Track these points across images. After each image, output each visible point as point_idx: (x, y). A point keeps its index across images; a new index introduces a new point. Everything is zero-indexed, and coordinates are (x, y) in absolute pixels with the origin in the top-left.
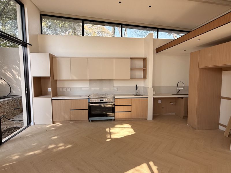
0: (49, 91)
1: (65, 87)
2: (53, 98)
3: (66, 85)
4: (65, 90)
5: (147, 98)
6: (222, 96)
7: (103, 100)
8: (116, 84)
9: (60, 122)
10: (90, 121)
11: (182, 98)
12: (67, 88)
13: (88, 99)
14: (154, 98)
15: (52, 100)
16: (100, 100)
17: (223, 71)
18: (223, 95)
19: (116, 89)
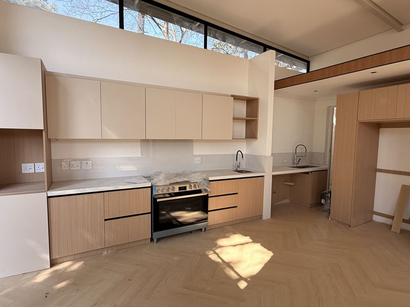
0: (23, 172)
1: (75, 160)
2: (51, 193)
3: (80, 152)
4: (76, 166)
5: (263, 176)
6: (378, 167)
7: (185, 188)
8: (199, 151)
9: (72, 258)
10: (155, 240)
11: (307, 173)
12: (81, 160)
13: (151, 187)
14: (273, 176)
15: (48, 197)
16: (180, 189)
17: (381, 129)
18: (380, 166)
19: (197, 160)
